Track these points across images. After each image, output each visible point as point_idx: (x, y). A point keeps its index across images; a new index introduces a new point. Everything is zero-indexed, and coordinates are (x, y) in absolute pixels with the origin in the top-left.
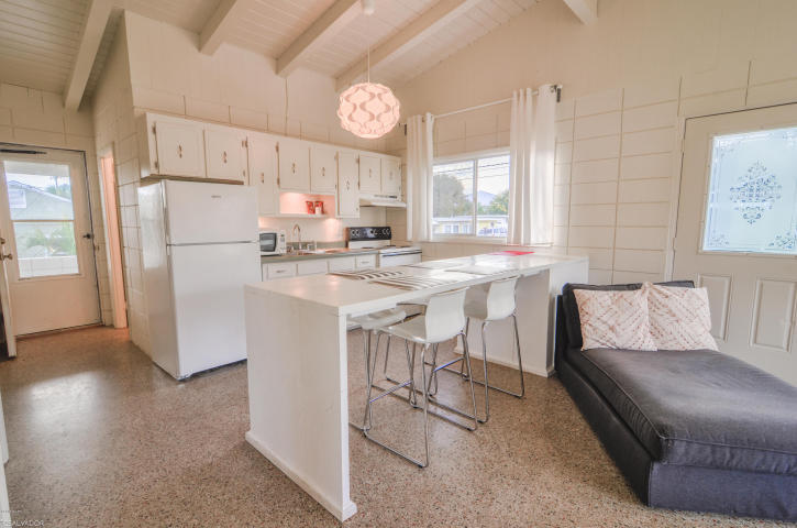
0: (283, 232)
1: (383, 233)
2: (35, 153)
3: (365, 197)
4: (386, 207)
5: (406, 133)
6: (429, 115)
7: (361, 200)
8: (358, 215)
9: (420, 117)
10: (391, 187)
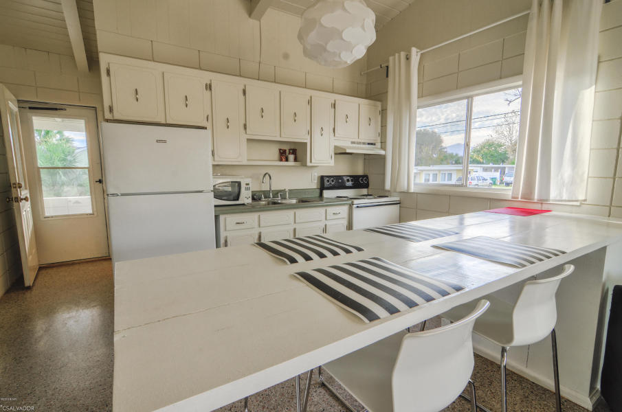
0: (248, 180)
1: (359, 182)
2: (56, 109)
3: (340, 144)
4: (365, 155)
5: (387, 76)
6: (414, 50)
7: (336, 147)
8: (332, 163)
9: (403, 54)
10: (369, 133)
